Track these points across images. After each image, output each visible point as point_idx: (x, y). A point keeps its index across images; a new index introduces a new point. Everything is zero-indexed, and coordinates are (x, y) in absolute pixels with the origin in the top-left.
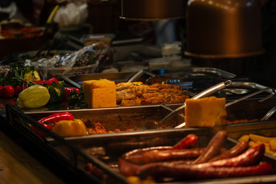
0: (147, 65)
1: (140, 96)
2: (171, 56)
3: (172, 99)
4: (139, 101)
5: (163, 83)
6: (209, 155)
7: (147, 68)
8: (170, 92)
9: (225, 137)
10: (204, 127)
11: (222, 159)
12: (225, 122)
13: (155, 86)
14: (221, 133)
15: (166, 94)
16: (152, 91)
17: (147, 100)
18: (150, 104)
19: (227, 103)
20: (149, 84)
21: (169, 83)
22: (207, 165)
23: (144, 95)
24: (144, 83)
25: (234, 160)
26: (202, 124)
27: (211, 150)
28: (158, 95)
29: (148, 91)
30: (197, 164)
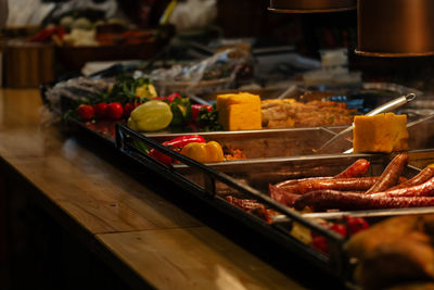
0: (301, 79)
1: (293, 116)
2: (334, 67)
3: (336, 120)
4: (291, 122)
5: (323, 100)
6: (385, 184)
7: (300, 83)
8: (333, 111)
9: (405, 162)
10: (379, 153)
11: (400, 188)
12: (406, 146)
13: (312, 105)
14: (400, 157)
15: (328, 114)
16: (309, 110)
17: (302, 122)
18: (307, 126)
19: (408, 122)
20: (305, 101)
21: (331, 100)
22: (383, 194)
23: (299, 114)
24: (298, 100)
25: (416, 188)
26: (376, 148)
27: (386, 179)
28: (316, 116)
29: (304, 110)
30: (370, 193)
